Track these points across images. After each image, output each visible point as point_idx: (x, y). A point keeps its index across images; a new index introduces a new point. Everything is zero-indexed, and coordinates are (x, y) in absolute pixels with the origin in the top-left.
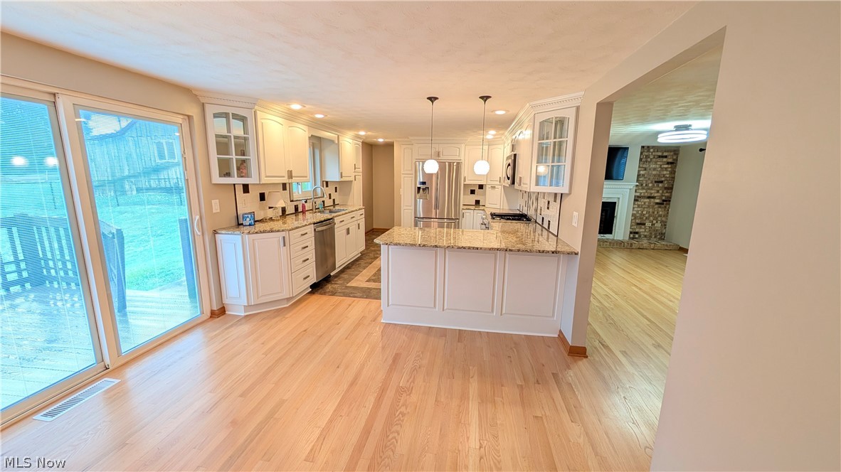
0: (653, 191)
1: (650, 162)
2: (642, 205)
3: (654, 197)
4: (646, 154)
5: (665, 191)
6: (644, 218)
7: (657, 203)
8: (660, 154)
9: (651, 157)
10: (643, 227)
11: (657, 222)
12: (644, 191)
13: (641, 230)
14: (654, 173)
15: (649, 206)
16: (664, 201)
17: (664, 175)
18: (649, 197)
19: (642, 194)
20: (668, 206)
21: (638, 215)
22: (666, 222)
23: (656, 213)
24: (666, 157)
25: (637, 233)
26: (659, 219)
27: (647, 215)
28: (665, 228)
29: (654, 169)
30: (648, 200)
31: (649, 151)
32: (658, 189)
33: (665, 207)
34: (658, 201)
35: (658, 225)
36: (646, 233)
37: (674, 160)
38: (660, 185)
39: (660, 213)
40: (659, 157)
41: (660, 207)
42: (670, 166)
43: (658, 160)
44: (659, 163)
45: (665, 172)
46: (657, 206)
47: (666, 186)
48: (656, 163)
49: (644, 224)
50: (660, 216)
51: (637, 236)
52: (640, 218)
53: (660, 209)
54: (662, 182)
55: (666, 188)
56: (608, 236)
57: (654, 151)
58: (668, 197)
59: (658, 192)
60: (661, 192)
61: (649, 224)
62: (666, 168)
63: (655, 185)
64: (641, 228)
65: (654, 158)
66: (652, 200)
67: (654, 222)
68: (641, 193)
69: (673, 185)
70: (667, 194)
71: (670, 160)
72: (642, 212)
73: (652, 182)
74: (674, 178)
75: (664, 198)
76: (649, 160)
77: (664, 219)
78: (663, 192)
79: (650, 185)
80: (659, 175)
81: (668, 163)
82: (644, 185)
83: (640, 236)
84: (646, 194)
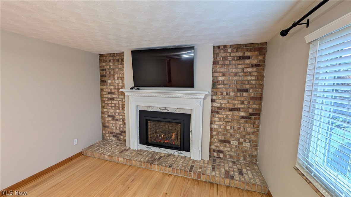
0: (236, 102)
1: (228, 65)
2: (224, 119)
3: (238, 110)
4: (223, 55)
5: (251, 102)
6: (229, 135)
7: (242, 117)
8: (240, 54)
9: (230, 58)
10: (228, 145)
11: (245, 141)
12: (225, 101)
13: (226, 149)
14: (236, 78)
15: (232, 121)
16: (251, 114)
17: (249, 82)
18: (232, 109)
19: (223, 105)
20: (257, 122)
21: (220, 130)
22: (257, 142)
23: (242, 129)
24: (249, 58)
25: (221, 152)
26: (247, 137)
27: (232, 131)
28: (256, 149)
29: (235, 74)
30: (230, 113)
31: (226, 52)
32: (243, 99)
33: (254, 123)
34: (243, 114)
35: (246, 145)
36: (232, 154)
37: (260, 61)
38: (245, 94)
39: (248, 129)
40: (240, 58)
41: (247, 122)
42: (255, 70)
43: (239, 62)
44: (240, 66)
45: (249, 78)
46: (242, 121)
47: (253, 95)
48: (236, 66)
49: (229, 142)
50: (249, 133)
51: (221, 155)
52: (224, 134)
53: (247, 125)
54: (246, 90)
55: (252, 98)
56: (185, 154)
57: (232, 52)
58: (256, 109)
59: (242, 103)
60: (246, 102)
61: (234, 143)
62: (250, 72)
63: (239, 94)
64: (225, 146)
65: (233, 59)
66: (236, 113)
67: (242, 140)
68: (221, 104)
69: (262, 94)
70: (254, 106)
71: (255, 62)
72: (225, 127)
73: (234, 91)
74: (262, 85)
75: (251, 111)
76: (227, 62)
77: (253, 137)
78: (249, 103)
79: (232, 94)
80: (242, 82)
81: (252, 66)
82: (225, 94)
83: (225, 156)
84: (228, 105)
